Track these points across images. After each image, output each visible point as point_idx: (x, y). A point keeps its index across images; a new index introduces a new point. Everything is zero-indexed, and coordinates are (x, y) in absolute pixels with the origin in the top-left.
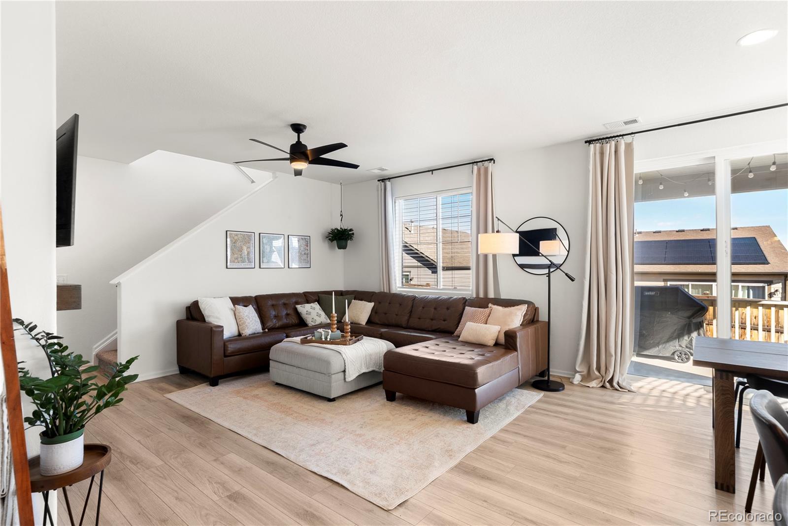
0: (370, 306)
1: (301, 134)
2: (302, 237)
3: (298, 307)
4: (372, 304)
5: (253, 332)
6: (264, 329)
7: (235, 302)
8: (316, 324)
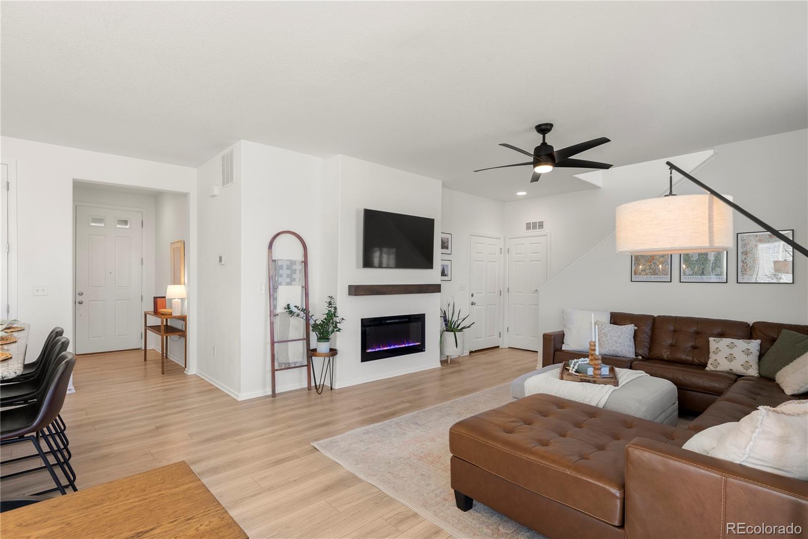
1: (546, 135)
3: (713, 339)
5: (611, 353)
6: (638, 356)
7: (617, 319)
8: (717, 369)
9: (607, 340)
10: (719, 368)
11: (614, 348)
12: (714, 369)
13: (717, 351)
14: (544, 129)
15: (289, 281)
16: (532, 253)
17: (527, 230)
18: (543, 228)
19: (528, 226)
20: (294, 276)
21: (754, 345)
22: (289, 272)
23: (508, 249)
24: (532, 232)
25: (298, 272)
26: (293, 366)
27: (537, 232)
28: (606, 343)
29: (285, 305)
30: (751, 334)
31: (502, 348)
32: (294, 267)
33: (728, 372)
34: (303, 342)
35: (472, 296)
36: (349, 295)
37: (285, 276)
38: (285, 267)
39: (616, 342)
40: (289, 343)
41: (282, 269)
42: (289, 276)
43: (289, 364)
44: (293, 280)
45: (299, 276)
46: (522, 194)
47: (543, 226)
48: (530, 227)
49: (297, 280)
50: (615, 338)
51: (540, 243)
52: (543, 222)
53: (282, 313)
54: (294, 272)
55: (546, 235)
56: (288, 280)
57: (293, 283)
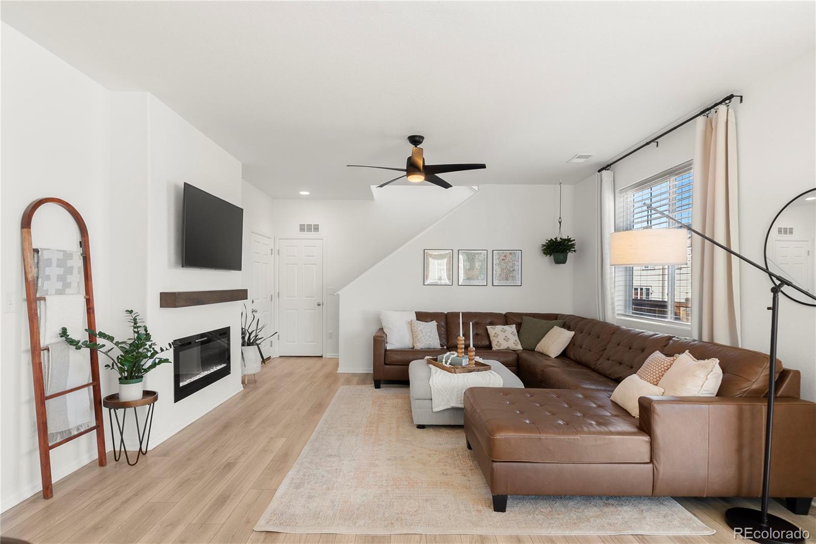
0: (567, 335)
2: (511, 252)
3: (489, 327)
4: (572, 333)
5: (427, 346)
6: (444, 346)
7: (422, 316)
8: (501, 348)
9: (424, 336)
10: (502, 348)
11: (429, 342)
12: (498, 349)
13: (496, 336)
14: (415, 140)
15: (61, 287)
16: (307, 256)
17: (300, 231)
18: (318, 231)
19: (302, 228)
20: (69, 278)
21: (512, 329)
22: (61, 271)
23: (279, 250)
24: (306, 234)
25: (75, 271)
26: (76, 433)
27: (312, 234)
28: (423, 338)
29: (59, 330)
30: (507, 321)
31: (274, 358)
32: (70, 263)
33: (506, 349)
34: (89, 390)
35: (253, 302)
36: (161, 307)
37: (54, 278)
38: (54, 262)
39: (430, 336)
40: (67, 395)
41: (50, 265)
42: (61, 278)
43: (69, 431)
44: (67, 285)
45: (77, 278)
46: (304, 193)
47: (318, 229)
48: (305, 229)
49: (74, 285)
50: (429, 334)
51: (315, 246)
52: (318, 225)
53: (54, 344)
54: (69, 270)
55: (322, 239)
56: (59, 285)
57: (67, 291)
